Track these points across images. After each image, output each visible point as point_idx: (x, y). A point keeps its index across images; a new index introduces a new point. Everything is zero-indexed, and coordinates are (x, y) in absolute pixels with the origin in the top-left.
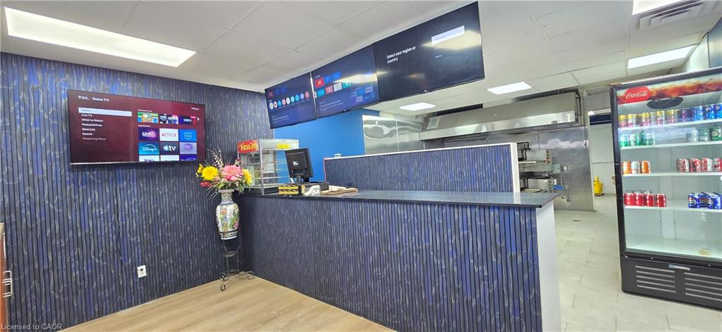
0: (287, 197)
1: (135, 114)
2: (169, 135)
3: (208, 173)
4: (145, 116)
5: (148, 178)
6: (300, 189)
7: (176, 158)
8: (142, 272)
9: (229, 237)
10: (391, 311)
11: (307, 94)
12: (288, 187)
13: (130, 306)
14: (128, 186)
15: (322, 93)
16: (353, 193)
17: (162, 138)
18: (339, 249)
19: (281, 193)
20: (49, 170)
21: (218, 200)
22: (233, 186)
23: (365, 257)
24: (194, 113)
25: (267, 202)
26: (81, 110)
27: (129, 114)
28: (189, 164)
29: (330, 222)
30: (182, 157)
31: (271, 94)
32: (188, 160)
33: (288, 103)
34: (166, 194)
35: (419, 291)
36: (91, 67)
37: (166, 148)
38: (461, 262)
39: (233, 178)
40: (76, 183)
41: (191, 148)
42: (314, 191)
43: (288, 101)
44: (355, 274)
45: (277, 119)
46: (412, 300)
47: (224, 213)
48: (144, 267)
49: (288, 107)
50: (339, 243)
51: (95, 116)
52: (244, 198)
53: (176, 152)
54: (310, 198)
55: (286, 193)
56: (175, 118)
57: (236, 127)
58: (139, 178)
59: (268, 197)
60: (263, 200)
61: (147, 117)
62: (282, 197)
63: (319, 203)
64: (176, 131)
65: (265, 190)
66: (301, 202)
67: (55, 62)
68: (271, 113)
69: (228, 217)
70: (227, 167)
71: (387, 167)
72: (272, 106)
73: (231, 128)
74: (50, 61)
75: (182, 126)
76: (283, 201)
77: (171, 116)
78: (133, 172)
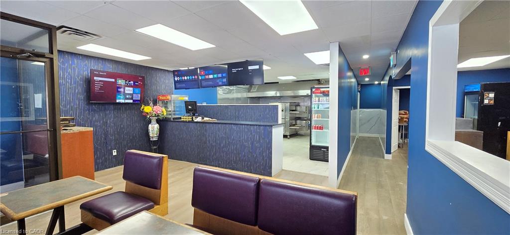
0: (186, 122)
1: (116, 80)
2: (129, 90)
3: (147, 109)
4: (120, 81)
5: (118, 110)
6: (192, 118)
7: (131, 101)
8: (115, 153)
9: (155, 139)
10: (229, 163)
11: (196, 77)
12: (186, 118)
13: (110, 167)
14: (110, 113)
15: (203, 77)
16: (215, 120)
17: (126, 92)
18: (209, 142)
19: (182, 120)
20: (79, 104)
21: (150, 122)
22: (158, 116)
23: (220, 145)
24: (140, 80)
25: (174, 124)
26: (95, 78)
27: (113, 80)
28: (137, 104)
29: (206, 132)
30: (134, 101)
31: (176, 73)
32: (137, 102)
33: (186, 79)
34: (126, 118)
35: (239, 154)
36: (96, 57)
37: (127, 96)
38: (252, 143)
39: (158, 112)
40: (89, 110)
41: (138, 97)
42: (199, 119)
43: (186, 78)
44: (215, 151)
45: (178, 85)
46: (236, 158)
47: (153, 128)
48: (115, 151)
49: (185, 81)
50: (209, 140)
51: (100, 81)
52: (162, 122)
53: (132, 99)
54: (197, 122)
55: (185, 120)
56: (132, 82)
57: (156, 87)
58: (114, 109)
59: (175, 122)
60: (172, 123)
61: (121, 82)
62: (183, 122)
63: (201, 124)
64: (132, 89)
65: (173, 118)
66: (192, 124)
67: (82, 55)
68: (176, 82)
69: (155, 130)
70: (155, 107)
71: (229, 110)
72: (176, 79)
73: (154, 87)
74: (79, 54)
75: (134, 86)
76: (183, 123)
77: (130, 81)
78: (112, 107)
